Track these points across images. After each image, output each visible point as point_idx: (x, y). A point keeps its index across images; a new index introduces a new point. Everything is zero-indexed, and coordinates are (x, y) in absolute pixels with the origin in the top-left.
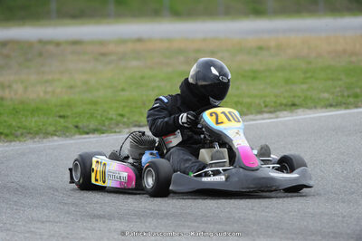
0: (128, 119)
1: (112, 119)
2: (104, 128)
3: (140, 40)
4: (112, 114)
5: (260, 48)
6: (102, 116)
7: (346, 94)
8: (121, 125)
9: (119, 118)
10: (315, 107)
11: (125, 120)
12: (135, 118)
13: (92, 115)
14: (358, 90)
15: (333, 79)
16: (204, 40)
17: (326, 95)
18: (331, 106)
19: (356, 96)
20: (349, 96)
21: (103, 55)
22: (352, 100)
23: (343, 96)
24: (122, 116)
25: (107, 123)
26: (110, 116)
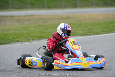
0: (15, 39)
1: (10, 40)
2: (7, 43)
3: (32, 15)
4: (10, 38)
5: (68, 18)
6: (7, 39)
7: (87, 31)
8: (12, 42)
9: (12, 39)
10: (77, 36)
11: (14, 40)
12: (18, 39)
13: (3, 39)
14: (92, 30)
15: (85, 27)
16: (52, 15)
17: (81, 32)
18: (82, 35)
19: (90, 32)
20: (88, 32)
21: (19, 20)
22: (89, 33)
23: (86, 32)
24: (13, 39)
25: (8, 41)
26: (9, 39)
